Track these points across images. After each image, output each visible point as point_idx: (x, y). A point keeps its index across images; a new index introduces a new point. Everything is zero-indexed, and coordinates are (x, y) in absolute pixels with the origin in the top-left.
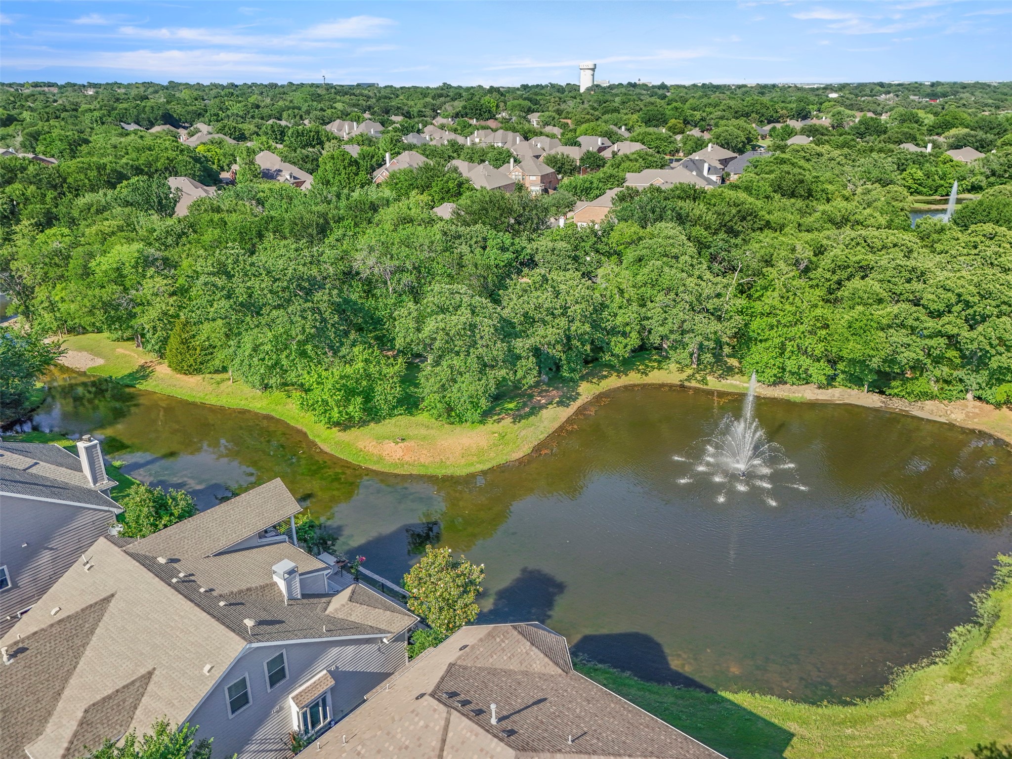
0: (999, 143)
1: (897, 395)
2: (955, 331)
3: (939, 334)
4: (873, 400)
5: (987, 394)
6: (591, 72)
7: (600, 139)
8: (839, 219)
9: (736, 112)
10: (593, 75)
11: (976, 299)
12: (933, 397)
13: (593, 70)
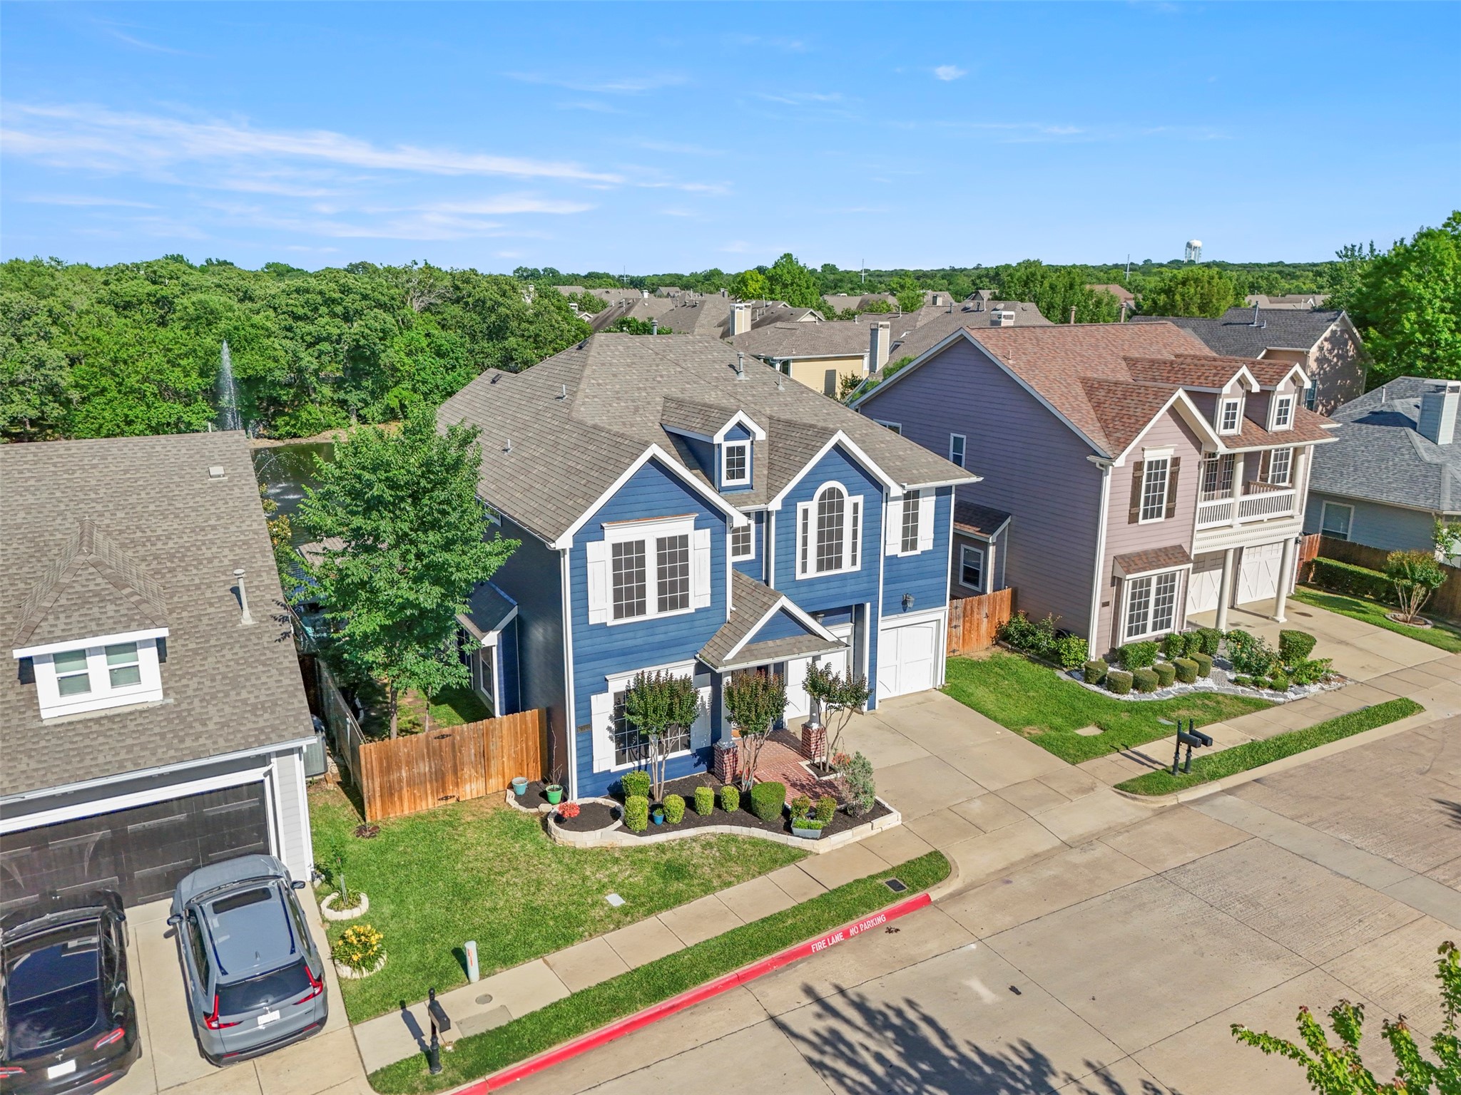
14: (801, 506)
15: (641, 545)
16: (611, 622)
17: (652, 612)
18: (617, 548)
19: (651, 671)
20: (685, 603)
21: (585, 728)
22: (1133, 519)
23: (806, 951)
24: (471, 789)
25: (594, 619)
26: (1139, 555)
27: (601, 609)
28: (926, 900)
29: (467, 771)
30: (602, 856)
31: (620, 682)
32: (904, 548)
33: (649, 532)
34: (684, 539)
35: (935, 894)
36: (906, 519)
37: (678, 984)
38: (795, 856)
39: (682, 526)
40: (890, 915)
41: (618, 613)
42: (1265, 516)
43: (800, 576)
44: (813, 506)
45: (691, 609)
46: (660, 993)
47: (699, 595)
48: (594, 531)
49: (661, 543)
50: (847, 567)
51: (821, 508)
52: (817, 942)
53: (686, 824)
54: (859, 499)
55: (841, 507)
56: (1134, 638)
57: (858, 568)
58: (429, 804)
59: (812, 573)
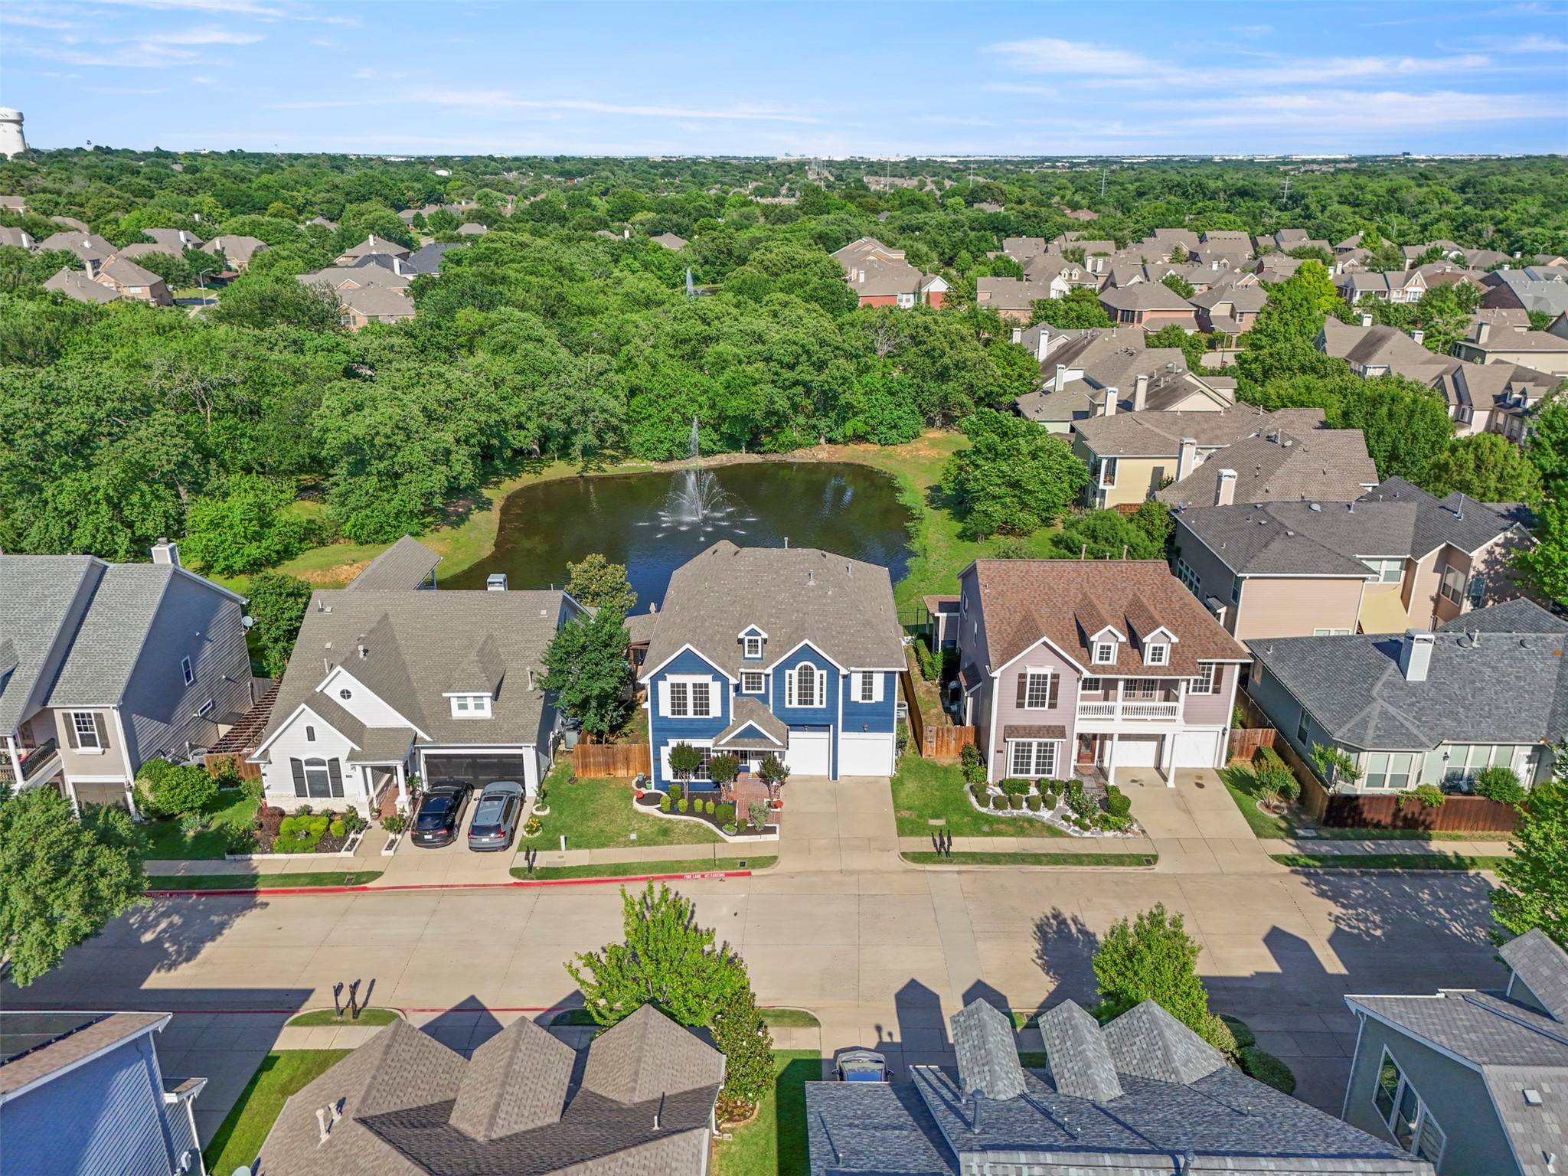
0: (695, 227)
1: (770, 451)
2: (809, 378)
3: (796, 383)
4: (754, 458)
5: (837, 434)
6: (16, 127)
7: (182, 233)
8: (643, 301)
9: (348, 194)
10: (21, 132)
11: (817, 348)
12: (799, 446)
13: (19, 122)
14: (788, 672)
15: (684, 685)
16: (670, 716)
17: (690, 715)
18: (673, 685)
19: (687, 742)
20: (707, 713)
21: (658, 760)
22: (1020, 705)
23: (682, 877)
24: (621, 773)
25: (661, 714)
26: (1024, 728)
27: (665, 710)
28: (749, 874)
29: (619, 765)
30: (645, 817)
31: (673, 743)
32: (864, 697)
33: (690, 680)
34: (707, 685)
35: (754, 872)
36: (864, 683)
37: (625, 872)
38: (716, 840)
39: (706, 679)
40: (727, 875)
41: (673, 713)
42: (1150, 717)
43: (787, 705)
44: (795, 673)
45: (711, 716)
46: (615, 874)
47: (715, 710)
48: (660, 676)
49: (695, 685)
50: (816, 705)
51: (800, 674)
52: (688, 876)
53: (686, 814)
54: (824, 672)
55: (812, 674)
56: (1019, 776)
57: (824, 706)
58: (602, 775)
59: (795, 705)
